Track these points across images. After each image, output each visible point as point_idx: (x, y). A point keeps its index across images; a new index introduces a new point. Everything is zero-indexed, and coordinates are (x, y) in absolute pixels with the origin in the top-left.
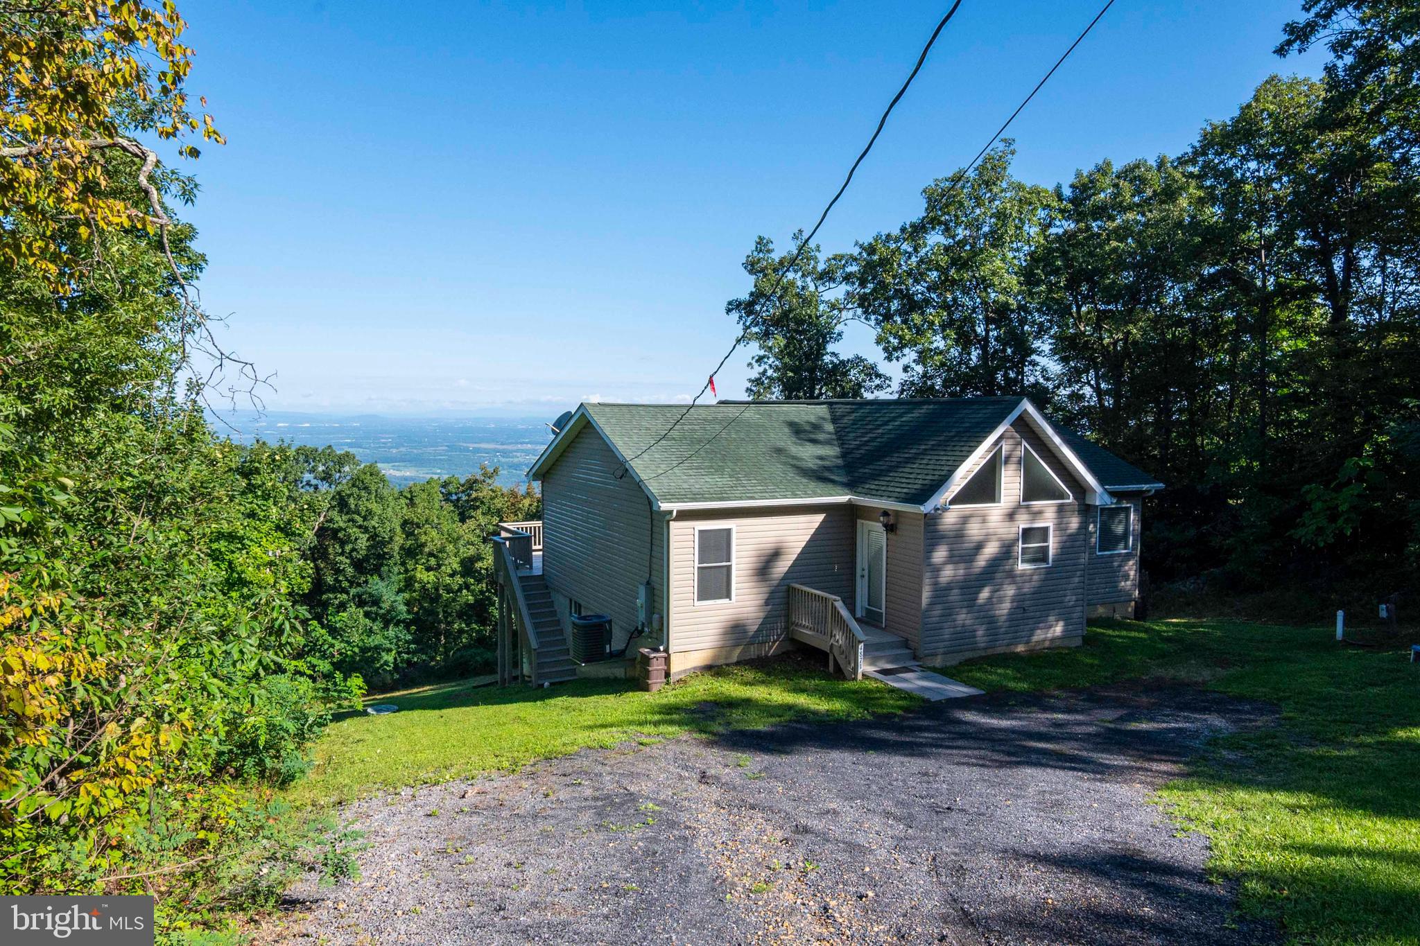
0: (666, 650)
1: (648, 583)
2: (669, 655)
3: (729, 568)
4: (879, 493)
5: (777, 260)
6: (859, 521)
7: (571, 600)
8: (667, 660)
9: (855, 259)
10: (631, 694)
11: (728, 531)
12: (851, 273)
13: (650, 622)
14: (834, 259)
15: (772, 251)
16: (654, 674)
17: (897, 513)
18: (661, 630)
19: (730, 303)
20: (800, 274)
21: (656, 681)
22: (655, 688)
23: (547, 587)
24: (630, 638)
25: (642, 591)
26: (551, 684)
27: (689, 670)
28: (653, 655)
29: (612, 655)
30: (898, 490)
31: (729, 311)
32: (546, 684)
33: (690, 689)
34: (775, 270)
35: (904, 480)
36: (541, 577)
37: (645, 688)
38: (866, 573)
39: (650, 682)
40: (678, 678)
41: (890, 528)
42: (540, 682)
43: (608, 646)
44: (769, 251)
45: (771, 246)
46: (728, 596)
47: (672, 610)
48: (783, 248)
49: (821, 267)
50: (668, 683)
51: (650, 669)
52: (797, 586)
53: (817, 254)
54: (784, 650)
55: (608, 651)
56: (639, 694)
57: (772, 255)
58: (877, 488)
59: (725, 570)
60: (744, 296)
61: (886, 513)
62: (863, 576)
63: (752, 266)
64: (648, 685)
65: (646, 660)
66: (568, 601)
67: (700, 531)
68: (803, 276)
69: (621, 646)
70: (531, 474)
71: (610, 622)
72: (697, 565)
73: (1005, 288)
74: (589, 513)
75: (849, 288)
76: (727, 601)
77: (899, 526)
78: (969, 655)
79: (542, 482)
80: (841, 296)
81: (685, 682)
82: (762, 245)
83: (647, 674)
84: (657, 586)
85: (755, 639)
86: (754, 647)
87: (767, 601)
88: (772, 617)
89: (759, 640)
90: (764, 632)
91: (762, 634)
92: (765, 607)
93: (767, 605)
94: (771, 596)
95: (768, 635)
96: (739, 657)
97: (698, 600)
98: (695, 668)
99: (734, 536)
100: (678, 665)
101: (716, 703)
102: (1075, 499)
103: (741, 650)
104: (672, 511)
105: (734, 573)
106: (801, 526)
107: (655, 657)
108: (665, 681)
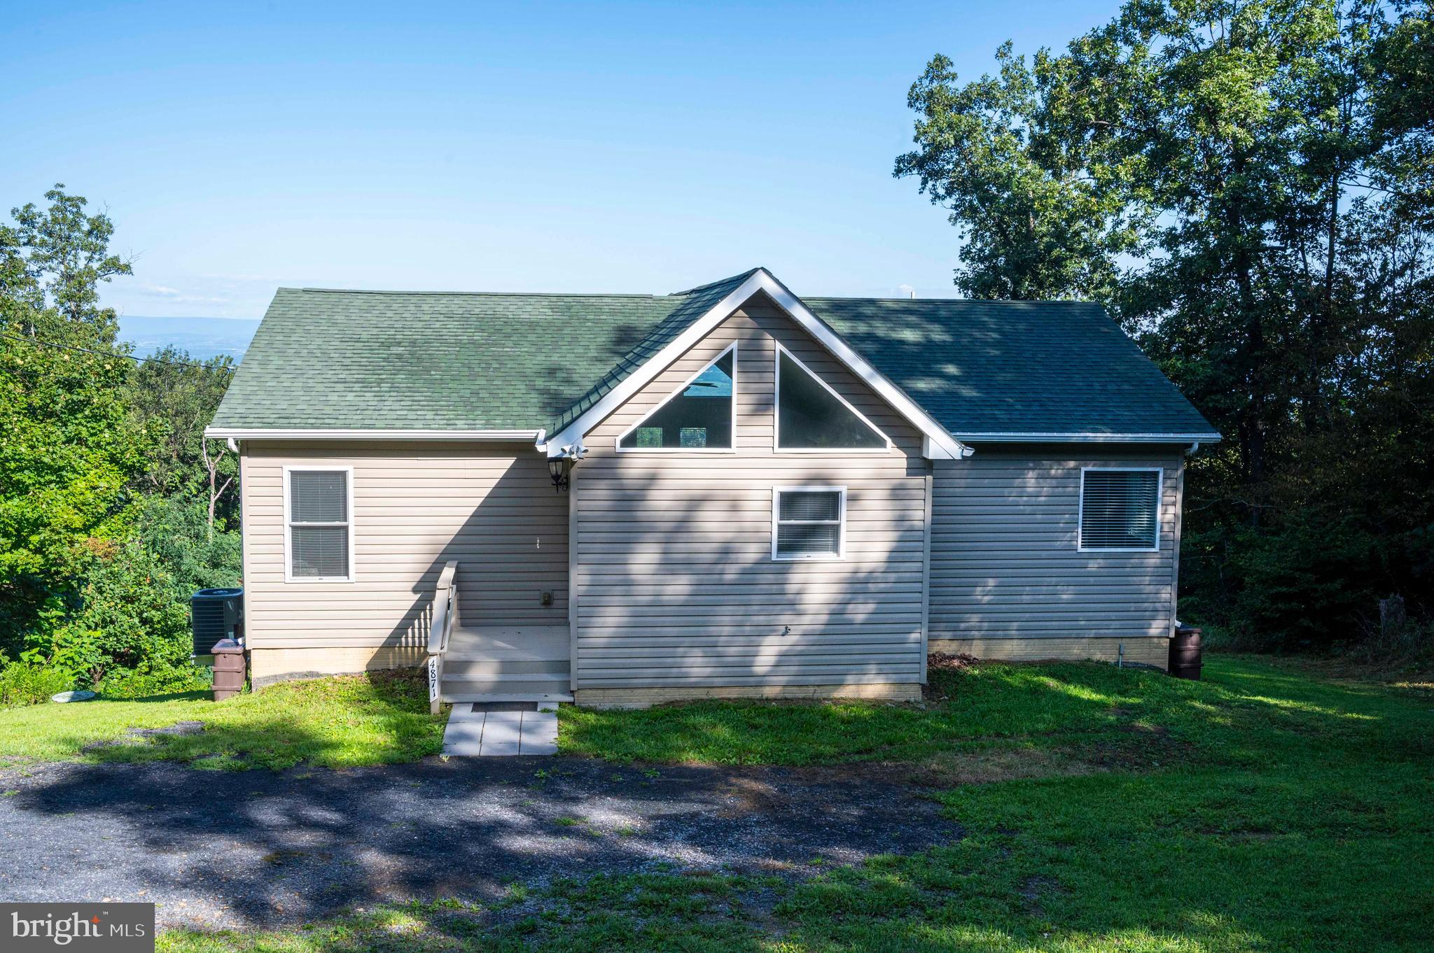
0: (244, 645)
2: (247, 652)
3: (346, 528)
5: (961, 91)
8: (245, 658)
11: (342, 476)
15: (956, 75)
21: (228, 687)
22: (225, 699)
27: (283, 676)
28: (217, 649)
39: (217, 689)
41: (563, 482)
44: (950, 78)
46: (347, 574)
50: (247, 692)
59: (336, 533)
67: (294, 474)
72: (288, 522)
76: (344, 579)
78: (673, 695)
85: (395, 640)
86: (394, 653)
87: (414, 584)
88: (425, 610)
89: (401, 643)
90: (410, 631)
91: (407, 634)
92: (411, 593)
93: (415, 590)
94: (423, 577)
95: (417, 635)
96: (367, 665)
97: (295, 574)
98: (291, 674)
99: (351, 482)
100: (262, 667)
101: (204, 725)
102: (899, 448)
103: (373, 655)
104: (227, 440)
105: (352, 539)
106: (470, 473)
107: (220, 652)
108: (238, 688)
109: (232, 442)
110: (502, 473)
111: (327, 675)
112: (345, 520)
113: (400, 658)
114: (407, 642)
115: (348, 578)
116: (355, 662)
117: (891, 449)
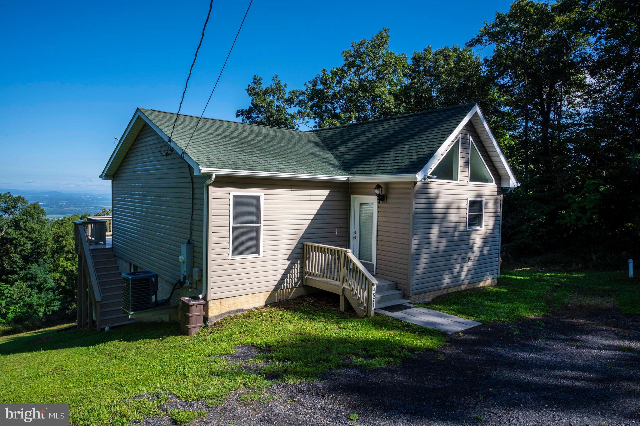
0: (205, 298)
1: (189, 242)
2: (207, 302)
3: (258, 228)
4: (373, 172)
5: (264, 89)
6: (353, 197)
7: (130, 264)
8: (206, 307)
9: (304, 93)
10: (172, 338)
11: (258, 198)
12: (301, 100)
13: (191, 275)
14: (293, 92)
15: (262, 84)
16: (193, 320)
17: (387, 184)
18: (200, 281)
19: (238, 112)
20: (276, 97)
21: (195, 326)
22: (194, 332)
23: (115, 256)
24: (174, 289)
25: (184, 249)
26: (111, 328)
27: (225, 314)
28: (192, 303)
29: (158, 304)
30: (389, 168)
31: (237, 116)
32: (107, 328)
33: (226, 332)
34: (264, 94)
35: (392, 162)
36: (111, 249)
37: (185, 332)
38: (357, 235)
39: (189, 326)
40: (214, 321)
41: (382, 198)
42: (102, 327)
43: (154, 297)
44: (260, 84)
45: (261, 81)
46: (257, 251)
47: (210, 263)
48: (266, 84)
49: (287, 96)
50: (206, 327)
51: (190, 315)
52: (311, 244)
53: (284, 89)
54: (300, 294)
55: (154, 300)
56: (180, 337)
57: (262, 86)
58: (370, 169)
59: (254, 230)
60: (246, 108)
61: (378, 186)
62: (355, 238)
63: (251, 92)
64: (188, 329)
65: (186, 307)
66: (128, 264)
67: (235, 197)
68: (278, 99)
69: (166, 297)
70: (104, 175)
71: (156, 276)
72: (231, 225)
73: (388, 100)
74: (143, 195)
75: (300, 109)
76: (256, 255)
77: (389, 196)
78: (439, 293)
79: (112, 181)
80: (297, 112)
81: (221, 325)
82: (257, 80)
83: (187, 320)
84: (196, 244)
85: (278, 286)
86: (278, 293)
87: (288, 256)
88: (292, 269)
89: (281, 287)
90: (285, 280)
91: (284, 282)
92: (286, 261)
93: (288, 259)
94: (292, 252)
95: (288, 283)
96: (266, 302)
97: (233, 255)
98: (229, 312)
99: (263, 202)
100: (214, 310)
101: (254, 346)
102: (496, 183)
103: (268, 296)
104: (212, 175)
105: (262, 233)
106: (312, 198)
107: (194, 304)
108: (203, 324)
109: (214, 177)
110: (324, 198)
111: (247, 310)
112: (258, 221)
113: (280, 296)
114: (284, 287)
115: (259, 255)
116: (260, 301)
117: (494, 184)
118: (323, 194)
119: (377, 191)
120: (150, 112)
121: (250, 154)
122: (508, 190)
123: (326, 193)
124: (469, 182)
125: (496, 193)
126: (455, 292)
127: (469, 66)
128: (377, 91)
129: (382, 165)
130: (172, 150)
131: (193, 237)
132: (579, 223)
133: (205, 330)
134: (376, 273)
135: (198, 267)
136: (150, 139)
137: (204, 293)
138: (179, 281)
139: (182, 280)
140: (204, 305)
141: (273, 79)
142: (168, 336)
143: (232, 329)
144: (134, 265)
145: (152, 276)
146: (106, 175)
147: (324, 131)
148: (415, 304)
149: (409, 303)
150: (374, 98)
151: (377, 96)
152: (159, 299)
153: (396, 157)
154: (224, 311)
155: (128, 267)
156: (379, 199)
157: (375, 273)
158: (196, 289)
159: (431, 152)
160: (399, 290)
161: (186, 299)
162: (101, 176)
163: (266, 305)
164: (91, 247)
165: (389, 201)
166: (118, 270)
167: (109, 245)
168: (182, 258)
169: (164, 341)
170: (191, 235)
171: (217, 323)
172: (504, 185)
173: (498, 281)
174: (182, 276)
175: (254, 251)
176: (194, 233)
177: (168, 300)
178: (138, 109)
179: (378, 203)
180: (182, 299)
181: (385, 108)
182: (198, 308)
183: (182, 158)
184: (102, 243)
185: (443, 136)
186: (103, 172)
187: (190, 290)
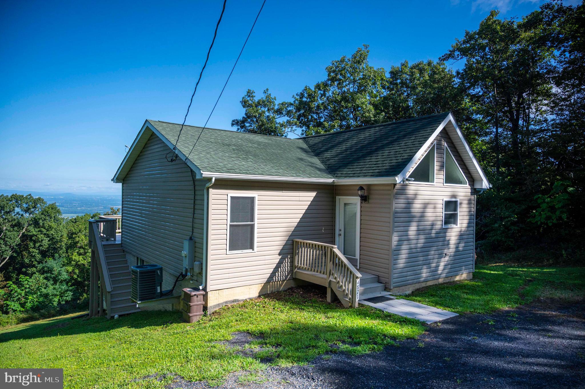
0: (205, 289)
1: (191, 239)
2: (207, 293)
3: (252, 226)
4: (356, 175)
5: (257, 101)
6: (338, 198)
7: (138, 258)
8: (205, 297)
9: (291, 104)
10: (175, 325)
11: (252, 199)
12: (290, 110)
13: (192, 269)
14: (282, 104)
15: (255, 96)
16: (194, 309)
17: (369, 186)
18: (201, 273)
19: (233, 121)
20: (267, 108)
21: (196, 314)
22: (195, 320)
23: (124, 251)
24: (177, 281)
25: (186, 244)
26: (120, 316)
27: (222, 304)
28: (193, 293)
29: (162, 295)
30: (371, 171)
31: (233, 125)
32: (116, 316)
33: (224, 321)
34: (256, 106)
35: (373, 166)
36: (120, 245)
37: (187, 320)
38: (342, 233)
39: (191, 315)
40: (213, 310)
41: (364, 199)
42: (112, 315)
43: (159, 288)
44: (253, 97)
45: (254, 95)
46: (252, 247)
47: (210, 257)
48: (259, 96)
49: (276, 107)
50: (205, 315)
51: (191, 304)
52: (300, 240)
53: (274, 100)
54: (290, 287)
55: (159, 291)
56: (182, 325)
57: (255, 98)
58: (353, 172)
59: (249, 228)
60: (240, 118)
61: (361, 188)
62: (340, 235)
63: (245, 103)
64: (189, 317)
65: (188, 297)
66: (136, 258)
67: (232, 197)
68: (268, 110)
69: (170, 288)
70: (115, 178)
71: (161, 269)
72: (229, 223)
73: (368, 110)
74: (150, 197)
75: (288, 118)
76: (251, 251)
77: (371, 197)
78: (417, 286)
79: (123, 184)
80: (285, 121)
81: (219, 313)
82: (250, 93)
83: (188, 309)
84: (197, 240)
85: (271, 279)
86: (270, 285)
87: (279, 251)
88: (283, 263)
89: (273, 280)
90: (277, 273)
91: (276, 275)
92: (278, 256)
93: (279, 254)
94: (283, 248)
95: (280, 276)
96: (259, 293)
97: (229, 250)
98: (226, 302)
99: (257, 202)
100: (213, 300)
101: (249, 333)
102: (469, 185)
103: (261, 287)
104: (212, 178)
105: (256, 230)
106: (301, 199)
107: (195, 295)
108: (203, 313)
109: (213, 180)
111: (242, 300)
112: (252, 220)
113: (272, 287)
114: (276, 279)
115: (253, 250)
116: (254, 292)
117: (468, 185)
118: (310, 196)
119: (360, 193)
120: (157, 123)
121: (246, 159)
122: (480, 191)
123: (314, 194)
124: (445, 184)
125: (470, 194)
126: (433, 285)
127: (442, 78)
128: (358, 102)
129: (364, 169)
130: (177, 156)
131: (194, 234)
132: (549, 222)
133: (204, 318)
134: (360, 268)
135: (199, 261)
136: (156, 146)
137: (204, 284)
138: (182, 274)
139: (184, 273)
140: (204, 295)
141: (265, 92)
142: (171, 323)
143: (229, 318)
144: (141, 259)
145: (158, 269)
146: (117, 179)
147: (311, 138)
148: (396, 296)
149: (390, 295)
150: (356, 108)
151: (358, 106)
152: (163, 290)
153: (378, 161)
154: (221, 301)
155: (136, 261)
156: (362, 200)
157: (358, 268)
158: (197, 281)
159: (409, 157)
160: (381, 283)
161: (187, 290)
162: (113, 180)
163: (259, 296)
164: (104, 243)
165: (370, 201)
166: (127, 264)
167: (118, 241)
168: (184, 253)
169: (168, 328)
170: (193, 232)
171: (216, 312)
172: (477, 186)
173: (474, 275)
174: (184, 269)
175: (249, 246)
176: (195, 230)
177: (171, 291)
178: (146, 120)
179: (361, 203)
180: (185, 290)
181: (365, 117)
182: (198, 298)
183: (186, 164)
184: (113, 239)
185: (420, 142)
186: (115, 176)
187: (191, 282)
